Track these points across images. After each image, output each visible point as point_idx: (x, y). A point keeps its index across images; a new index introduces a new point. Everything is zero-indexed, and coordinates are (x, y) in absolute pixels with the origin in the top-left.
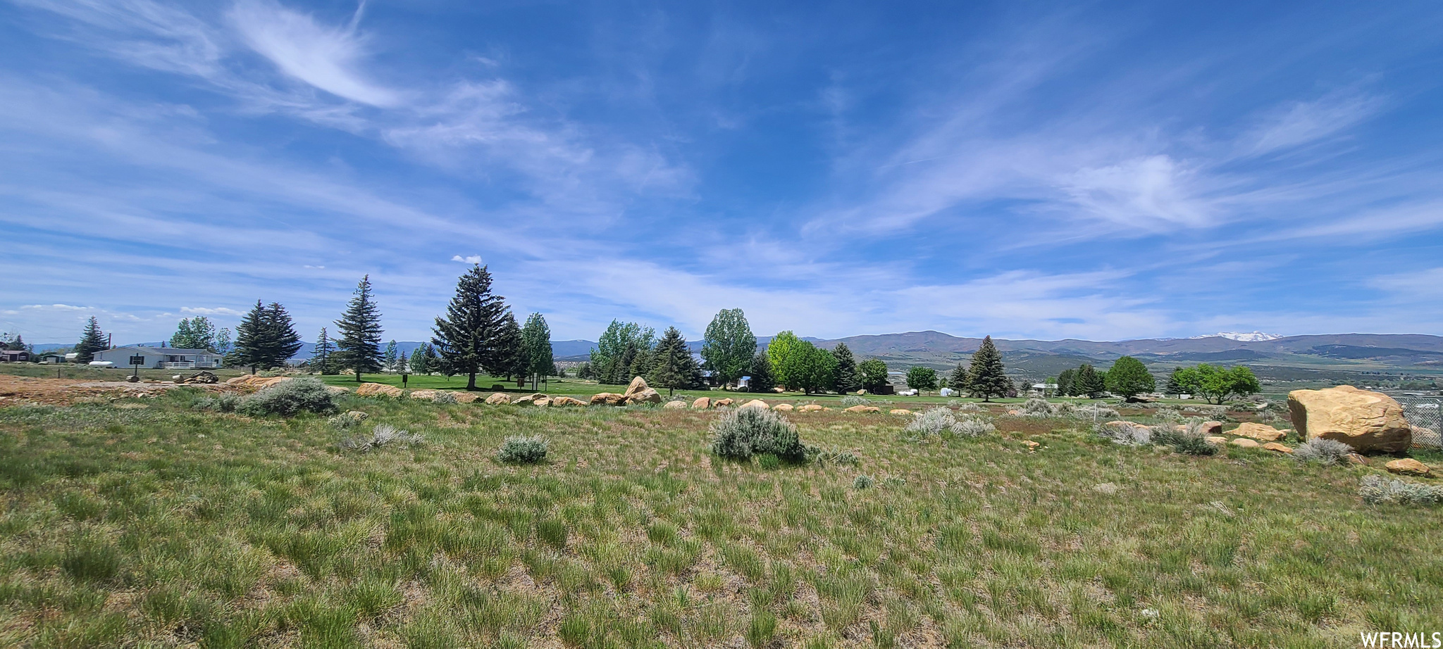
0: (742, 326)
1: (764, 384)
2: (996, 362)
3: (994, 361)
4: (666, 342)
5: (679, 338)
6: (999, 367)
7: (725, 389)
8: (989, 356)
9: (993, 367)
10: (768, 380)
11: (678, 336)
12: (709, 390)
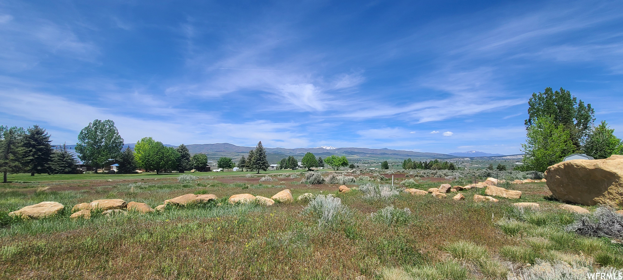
0: (112, 131)
1: (129, 168)
2: (263, 154)
3: (262, 153)
4: (27, 137)
5: (43, 135)
6: (265, 157)
7: (96, 172)
8: (260, 151)
9: (262, 156)
10: (131, 166)
11: (43, 133)
12: (82, 173)
